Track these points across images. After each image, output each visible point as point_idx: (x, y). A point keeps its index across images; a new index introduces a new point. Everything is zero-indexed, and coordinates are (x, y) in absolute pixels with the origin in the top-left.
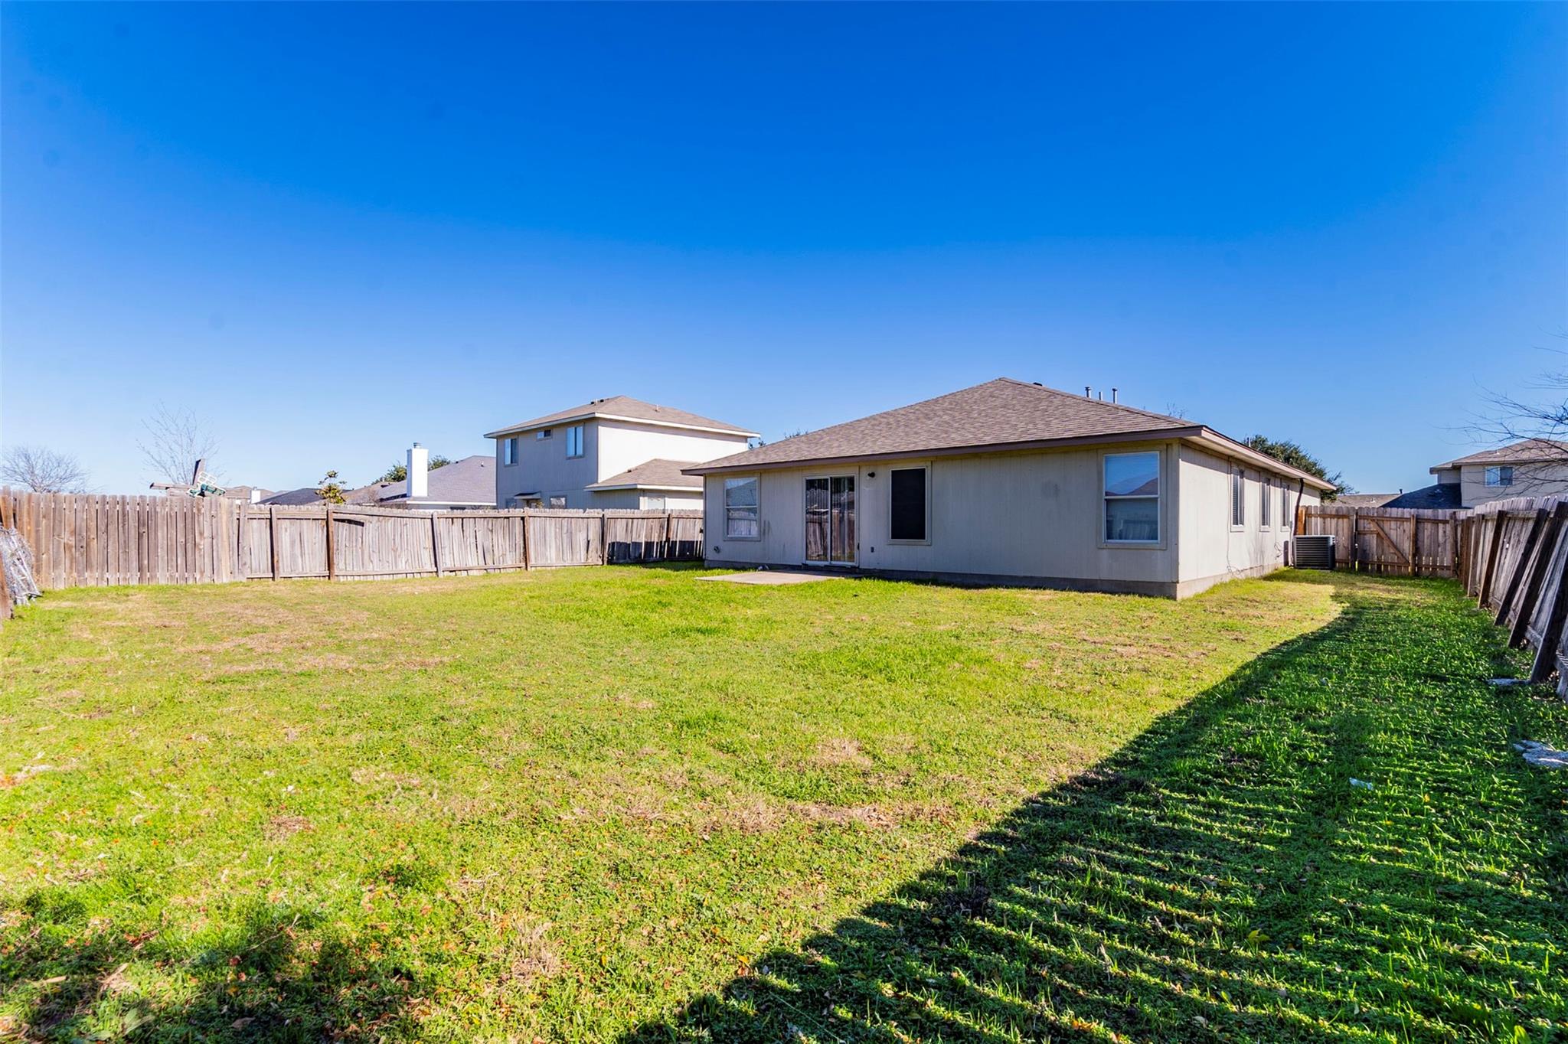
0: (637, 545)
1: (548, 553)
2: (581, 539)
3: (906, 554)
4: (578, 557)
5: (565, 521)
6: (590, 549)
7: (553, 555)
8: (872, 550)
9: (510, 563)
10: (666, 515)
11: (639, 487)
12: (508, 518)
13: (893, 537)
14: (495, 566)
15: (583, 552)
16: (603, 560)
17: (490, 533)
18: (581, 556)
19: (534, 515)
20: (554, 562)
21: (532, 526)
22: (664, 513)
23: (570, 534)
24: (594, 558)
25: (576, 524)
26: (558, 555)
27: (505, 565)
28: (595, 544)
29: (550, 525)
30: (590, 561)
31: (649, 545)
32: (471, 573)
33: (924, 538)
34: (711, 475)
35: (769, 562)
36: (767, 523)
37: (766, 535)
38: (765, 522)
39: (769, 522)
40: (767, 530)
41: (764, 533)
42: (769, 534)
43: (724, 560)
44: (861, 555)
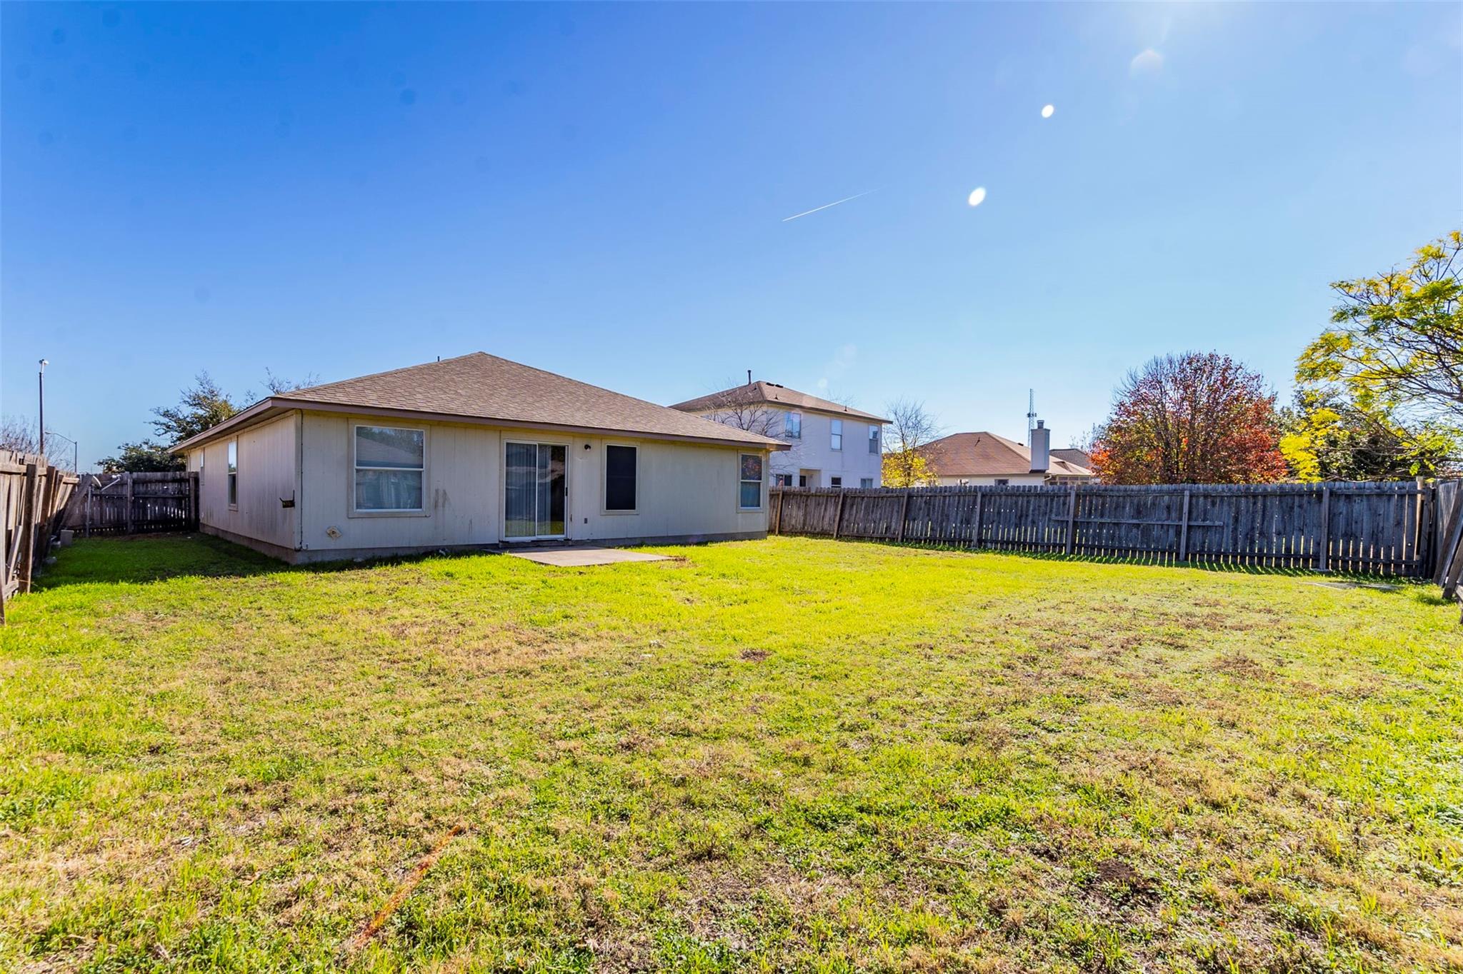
3: (621, 521)
8: (586, 521)
13: (608, 507)
16: (22, 577)
33: (634, 508)
34: (317, 414)
35: (446, 543)
36: (441, 493)
37: (440, 508)
38: (437, 491)
39: (445, 493)
40: (441, 501)
41: (436, 506)
42: (443, 506)
43: (351, 547)
44: (574, 528)
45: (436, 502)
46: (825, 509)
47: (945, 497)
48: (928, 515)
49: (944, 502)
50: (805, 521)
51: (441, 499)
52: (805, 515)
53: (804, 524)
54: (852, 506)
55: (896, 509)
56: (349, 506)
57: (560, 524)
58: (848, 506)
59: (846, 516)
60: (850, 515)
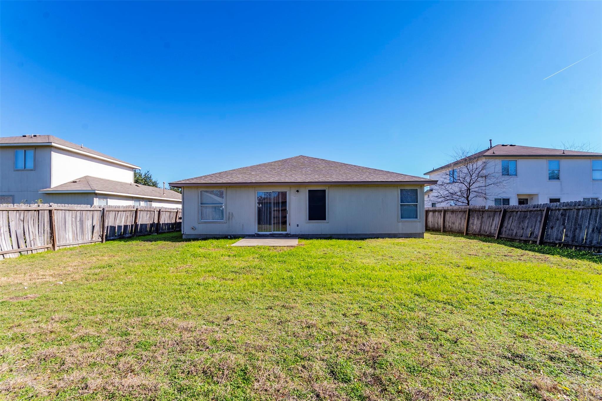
0: (120, 227)
1: (67, 236)
2: (88, 224)
3: (317, 226)
4: (87, 238)
5: (78, 213)
6: (95, 231)
7: (71, 237)
8: (298, 226)
9: (39, 245)
10: (135, 209)
11: (97, 192)
12: (38, 211)
13: (310, 219)
14: (26, 249)
15: (90, 234)
16: (102, 238)
17: (22, 223)
18: (88, 236)
19: (57, 208)
20: (71, 242)
21: (57, 217)
22: (134, 208)
23: (81, 221)
24: (97, 237)
25: (86, 215)
26: (73, 237)
27: (36, 247)
28: (97, 228)
29: (69, 216)
30: (94, 239)
31: (126, 227)
32: (7, 256)
33: (325, 219)
34: (188, 187)
35: (233, 234)
36: (231, 214)
37: (230, 220)
38: (229, 213)
39: (232, 213)
40: (231, 217)
41: (229, 219)
42: (232, 219)
43: (199, 234)
44: (291, 229)
45: (229, 217)
46: (493, 220)
47: (579, 209)
48: (563, 224)
49: (577, 214)
50: (481, 227)
51: (231, 216)
52: (481, 224)
53: (480, 229)
54: (510, 217)
55: (539, 219)
56: (198, 219)
57: (284, 226)
58: (507, 217)
59: (505, 224)
60: (508, 224)
